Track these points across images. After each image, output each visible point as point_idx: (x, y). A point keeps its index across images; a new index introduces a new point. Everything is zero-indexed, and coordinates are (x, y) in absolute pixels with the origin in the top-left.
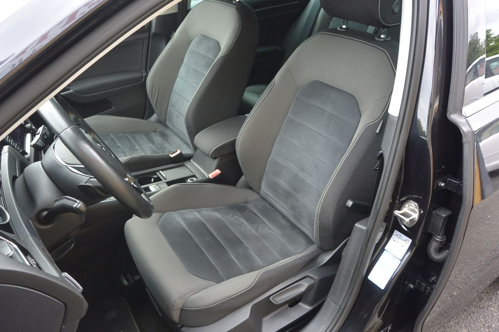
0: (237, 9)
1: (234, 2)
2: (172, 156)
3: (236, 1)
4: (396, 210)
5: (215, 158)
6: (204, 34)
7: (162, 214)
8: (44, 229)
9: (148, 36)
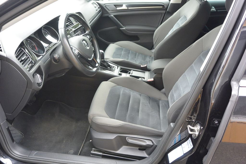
0: (200, 5)
1: (203, 1)
2: (142, 66)
3: (204, 1)
4: (190, 125)
5: (155, 73)
6: (186, 16)
7: (118, 85)
8: (53, 63)
9: (165, 12)
